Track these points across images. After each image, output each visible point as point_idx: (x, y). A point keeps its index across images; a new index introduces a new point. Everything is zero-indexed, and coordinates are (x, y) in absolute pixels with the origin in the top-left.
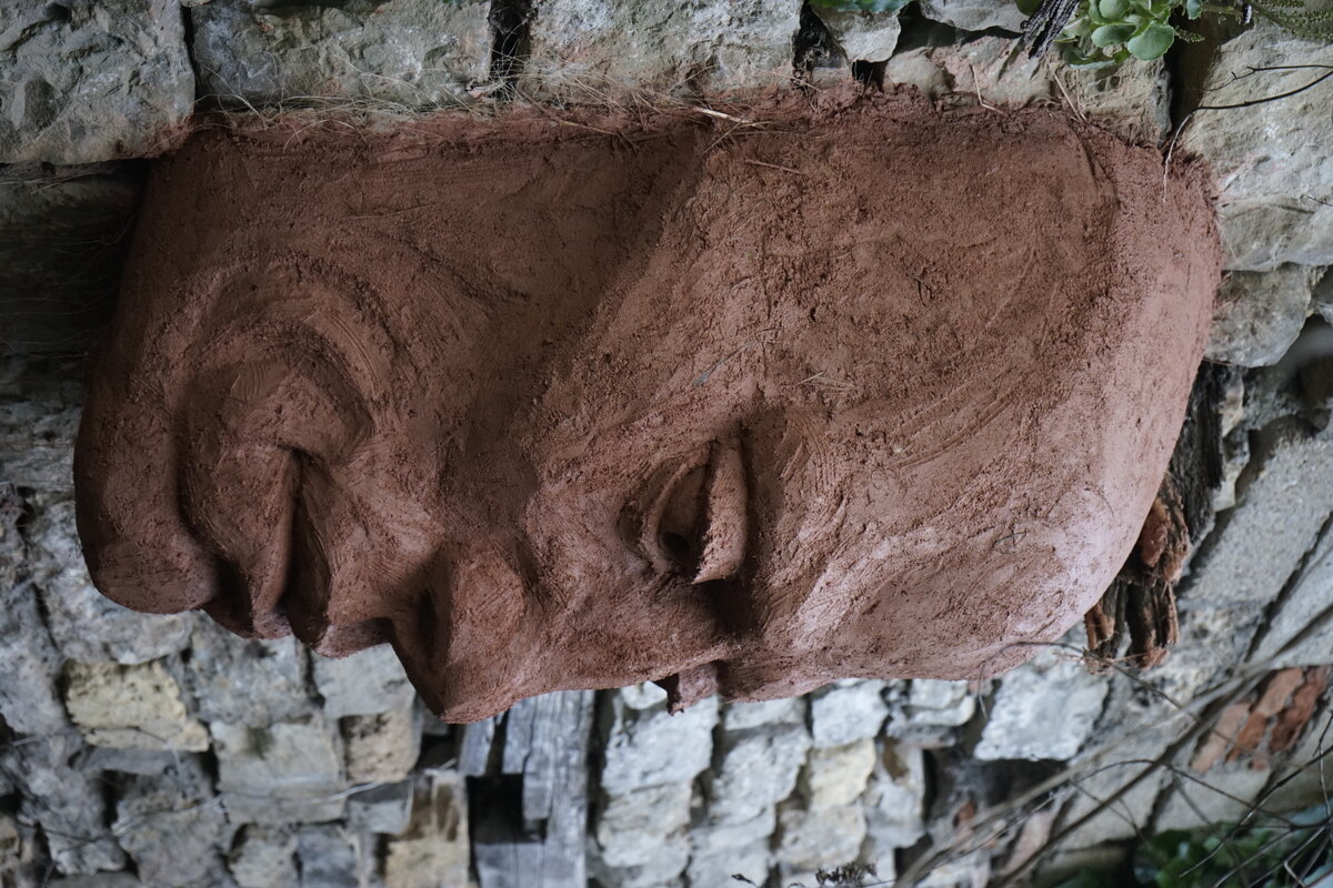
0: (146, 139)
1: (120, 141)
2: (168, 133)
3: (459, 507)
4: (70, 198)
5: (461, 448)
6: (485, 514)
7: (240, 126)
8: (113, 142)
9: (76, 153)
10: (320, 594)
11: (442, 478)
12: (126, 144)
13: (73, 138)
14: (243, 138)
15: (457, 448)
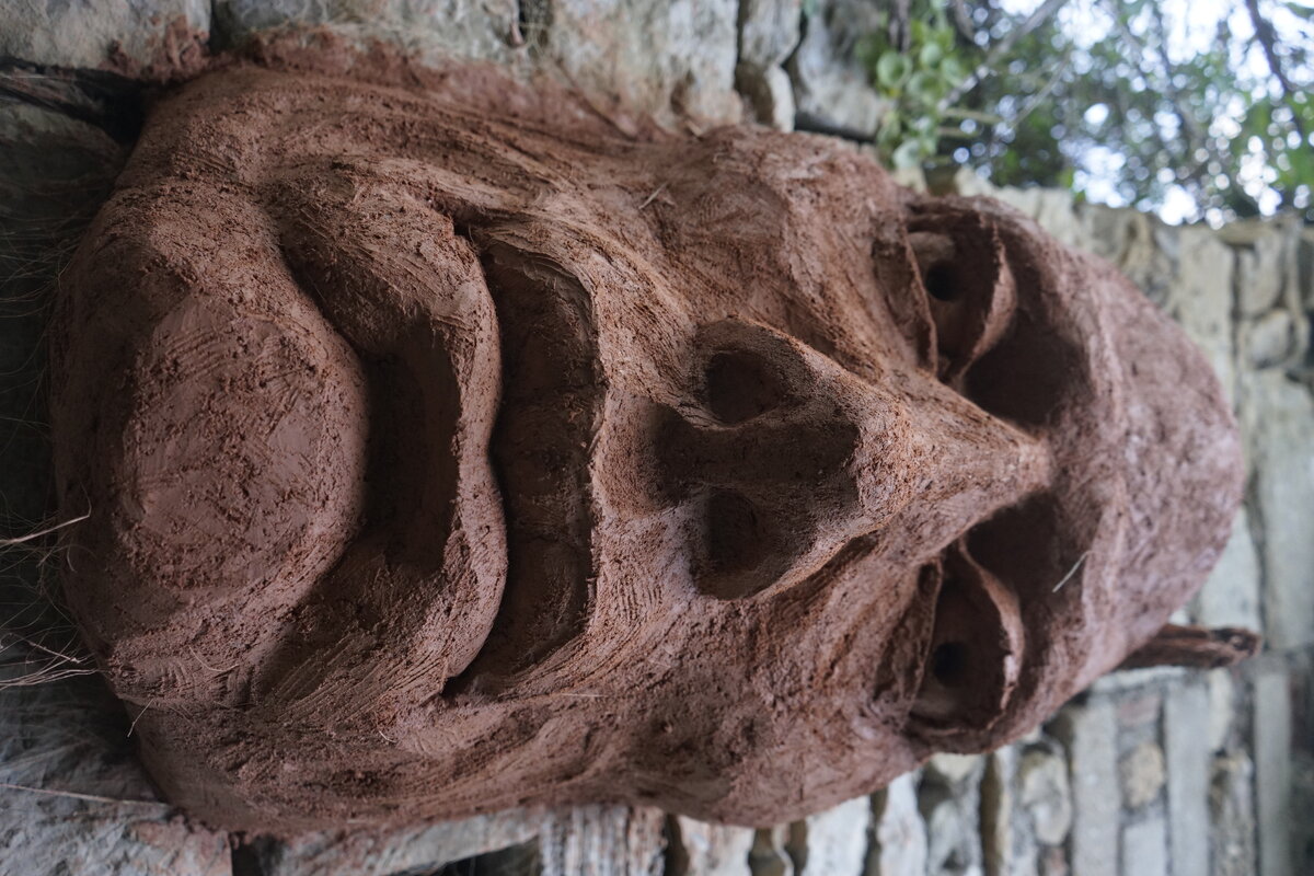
0: (150, 43)
1: (113, 42)
2: (182, 34)
3: (699, 265)
4: (25, 128)
5: (670, 202)
6: (734, 268)
7: (272, 42)
8: (104, 42)
9: (51, 40)
10: (581, 336)
11: (662, 239)
12: (123, 49)
13: (50, 11)
14: (276, 58)
15: (665, 204)
